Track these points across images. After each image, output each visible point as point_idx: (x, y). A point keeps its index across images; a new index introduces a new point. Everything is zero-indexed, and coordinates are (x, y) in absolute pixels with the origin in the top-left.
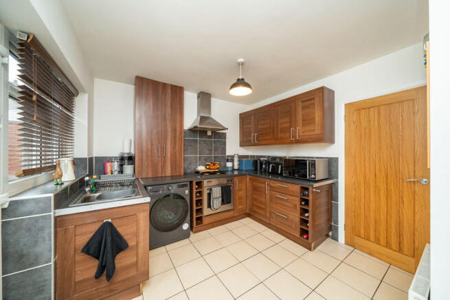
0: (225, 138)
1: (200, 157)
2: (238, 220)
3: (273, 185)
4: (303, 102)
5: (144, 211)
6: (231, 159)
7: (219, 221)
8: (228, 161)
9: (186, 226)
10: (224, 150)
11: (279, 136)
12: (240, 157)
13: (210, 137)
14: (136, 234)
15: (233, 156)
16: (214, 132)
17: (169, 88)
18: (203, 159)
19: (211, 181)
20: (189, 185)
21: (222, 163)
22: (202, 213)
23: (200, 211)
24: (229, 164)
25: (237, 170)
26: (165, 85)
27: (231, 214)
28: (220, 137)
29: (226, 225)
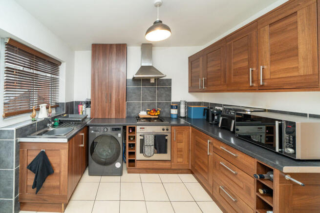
0: (170, 84)
1: (142, 103)
2: (178, 173)
3: (217, 147)
4: (271, 25)
5: (64, 149)
6: (177, 106)
7: (153, 169)
8: (172, 107)
9: (118, 165)
10: (170, 96)
11: (233, 80)
12: (188, 105)
13: (153, 84)
14: (59, 165)
15: (179, 103)
16: (157, 79)
17: (115, 47)
18: (146, 105)
19: (144, 128)
20: (122, 129)
21: (167, 110)
22: (135, 157)
23: (132, 154)
24: (174, 112)
25: (184, 118)
26: (111, 45)
27: (167, 165)
28: (164, 84)
29: (162, 175)
